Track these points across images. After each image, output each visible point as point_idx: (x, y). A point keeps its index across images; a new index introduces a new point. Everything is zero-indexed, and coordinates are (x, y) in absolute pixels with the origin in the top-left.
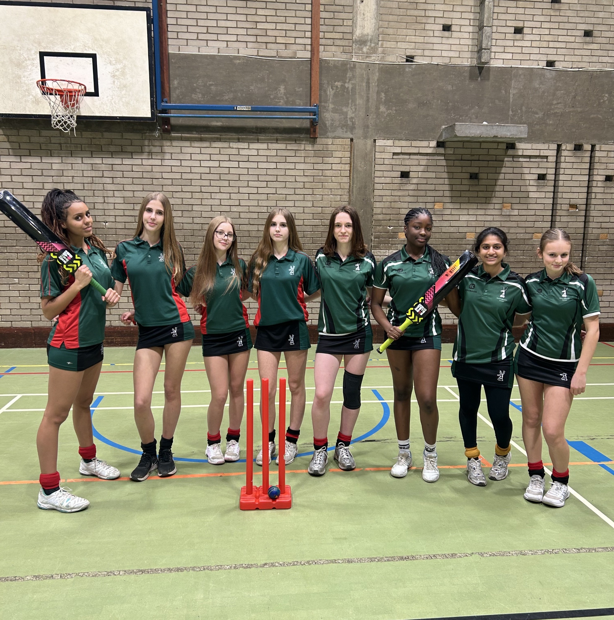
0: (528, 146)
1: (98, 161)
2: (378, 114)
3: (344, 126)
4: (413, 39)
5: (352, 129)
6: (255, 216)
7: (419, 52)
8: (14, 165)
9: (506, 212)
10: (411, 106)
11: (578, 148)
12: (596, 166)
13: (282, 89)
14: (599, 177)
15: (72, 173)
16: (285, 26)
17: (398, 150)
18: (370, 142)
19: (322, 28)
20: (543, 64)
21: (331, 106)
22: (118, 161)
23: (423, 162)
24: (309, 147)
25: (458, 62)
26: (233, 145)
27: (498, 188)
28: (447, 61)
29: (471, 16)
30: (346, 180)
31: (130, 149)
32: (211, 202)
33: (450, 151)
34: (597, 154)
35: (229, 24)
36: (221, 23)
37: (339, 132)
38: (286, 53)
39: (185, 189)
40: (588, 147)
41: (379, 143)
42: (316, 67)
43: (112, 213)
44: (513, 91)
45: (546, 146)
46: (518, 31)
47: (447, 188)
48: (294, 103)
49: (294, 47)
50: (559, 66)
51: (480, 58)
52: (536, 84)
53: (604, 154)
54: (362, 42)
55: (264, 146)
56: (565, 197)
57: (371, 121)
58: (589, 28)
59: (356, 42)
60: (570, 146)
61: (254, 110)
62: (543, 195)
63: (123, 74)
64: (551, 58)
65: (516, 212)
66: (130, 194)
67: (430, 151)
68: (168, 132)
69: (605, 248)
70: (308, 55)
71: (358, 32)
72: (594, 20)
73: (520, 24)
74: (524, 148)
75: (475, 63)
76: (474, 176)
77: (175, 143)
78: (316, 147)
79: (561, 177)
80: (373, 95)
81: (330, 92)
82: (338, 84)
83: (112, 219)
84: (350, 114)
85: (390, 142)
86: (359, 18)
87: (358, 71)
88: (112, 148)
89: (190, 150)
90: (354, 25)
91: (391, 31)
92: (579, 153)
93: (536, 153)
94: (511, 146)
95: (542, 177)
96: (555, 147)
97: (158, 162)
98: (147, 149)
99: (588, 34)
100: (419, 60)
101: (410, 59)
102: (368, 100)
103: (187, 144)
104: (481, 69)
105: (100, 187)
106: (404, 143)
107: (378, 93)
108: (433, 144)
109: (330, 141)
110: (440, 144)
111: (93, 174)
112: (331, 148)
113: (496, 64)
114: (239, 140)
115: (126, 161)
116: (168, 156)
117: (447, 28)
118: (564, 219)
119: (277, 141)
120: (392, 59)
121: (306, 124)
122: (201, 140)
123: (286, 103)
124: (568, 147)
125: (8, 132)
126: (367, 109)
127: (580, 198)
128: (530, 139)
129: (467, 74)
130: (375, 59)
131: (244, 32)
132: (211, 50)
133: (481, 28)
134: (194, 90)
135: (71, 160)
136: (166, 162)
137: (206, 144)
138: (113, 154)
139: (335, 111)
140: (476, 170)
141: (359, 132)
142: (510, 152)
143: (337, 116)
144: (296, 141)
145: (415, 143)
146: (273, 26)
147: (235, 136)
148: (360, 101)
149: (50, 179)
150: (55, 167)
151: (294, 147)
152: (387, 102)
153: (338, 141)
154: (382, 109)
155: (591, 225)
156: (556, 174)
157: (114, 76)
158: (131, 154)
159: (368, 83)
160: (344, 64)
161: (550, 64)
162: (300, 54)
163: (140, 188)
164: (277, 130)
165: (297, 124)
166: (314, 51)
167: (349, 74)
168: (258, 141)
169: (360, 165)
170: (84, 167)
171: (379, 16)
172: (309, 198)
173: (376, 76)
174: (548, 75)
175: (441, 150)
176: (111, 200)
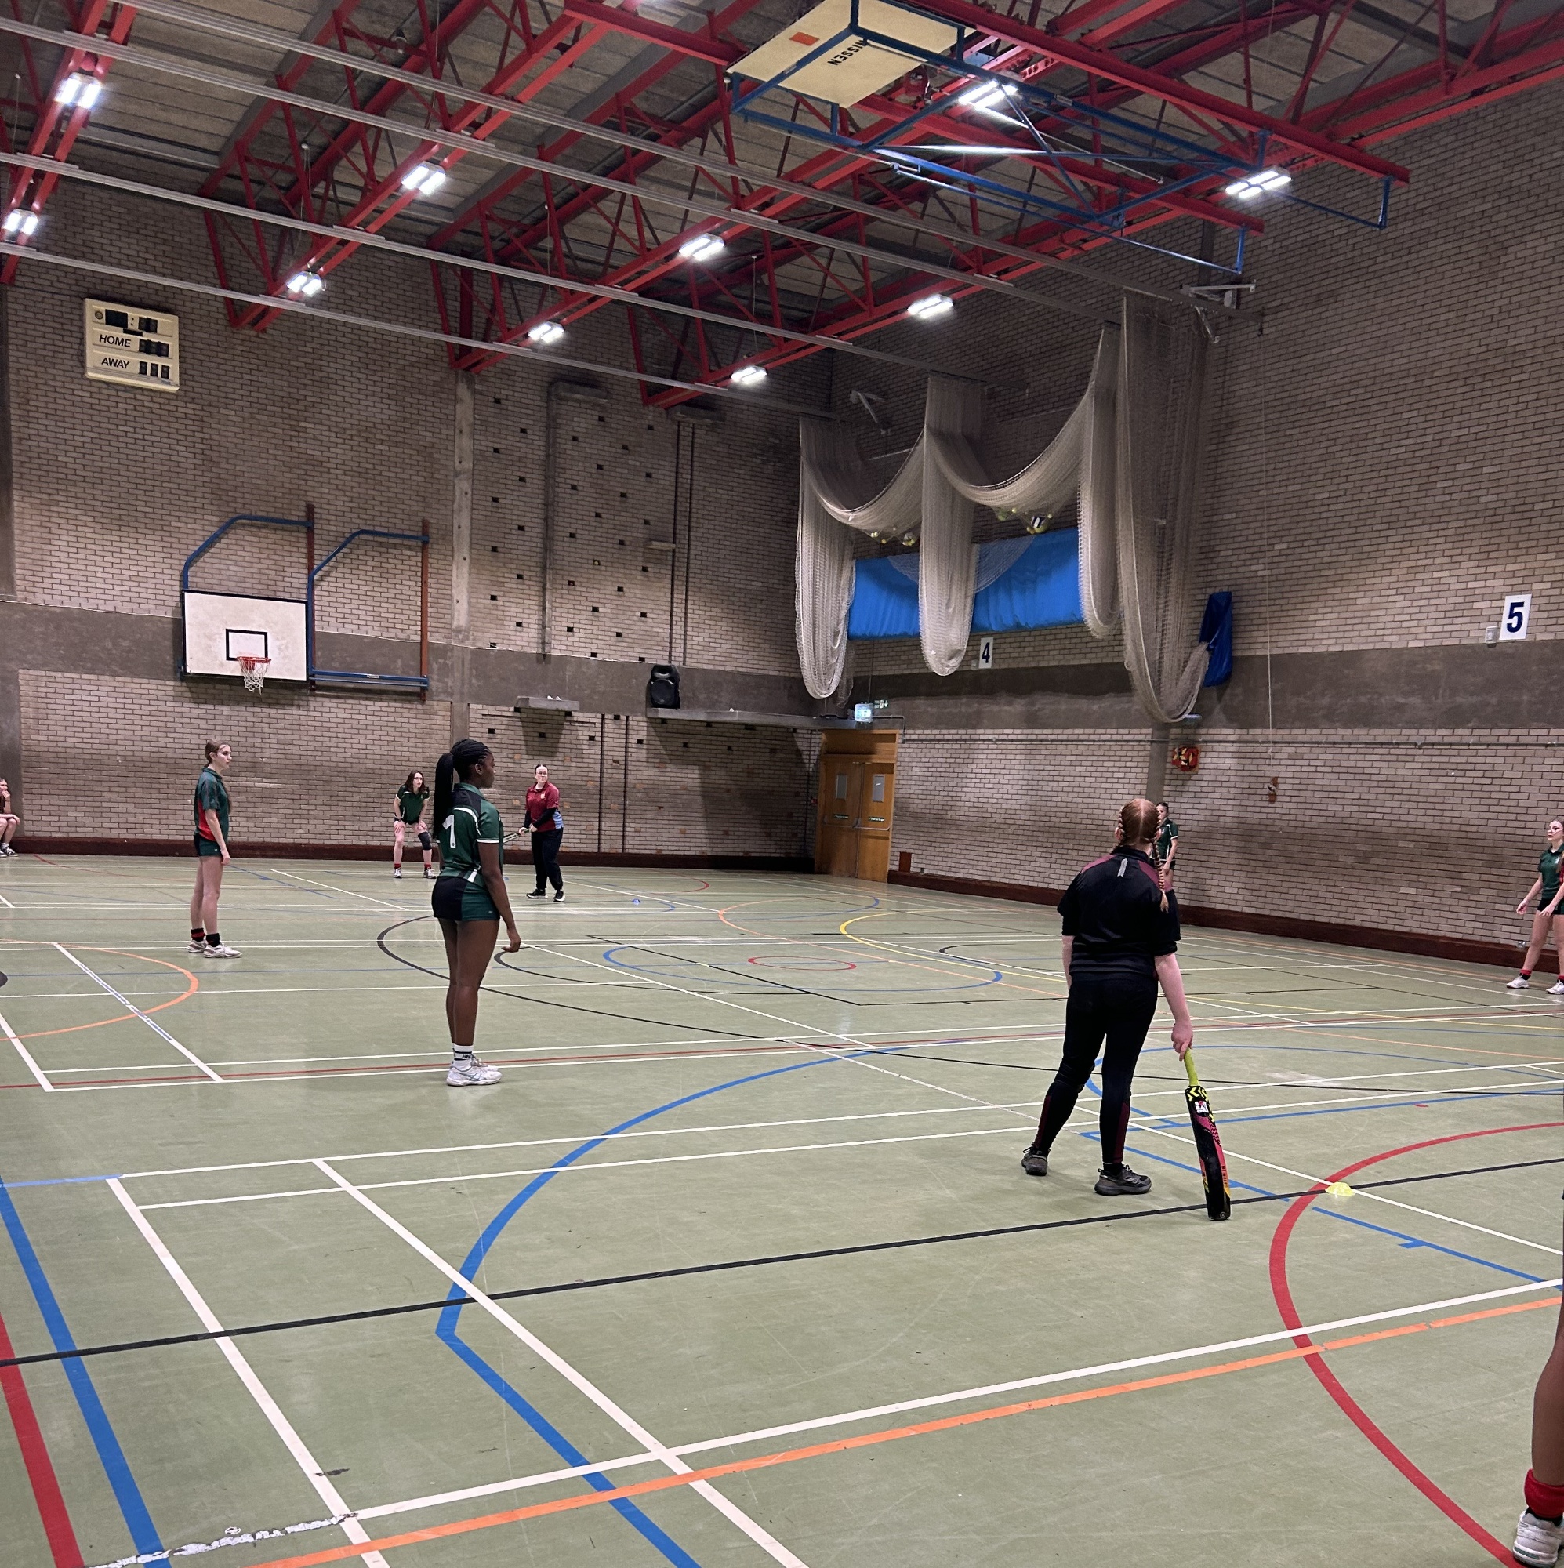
0: (581, 714)
1: (259, 710)
2: (471, 685)
3: (446, 692)
4: (495, 631)
5: (452, 695)
6: (378, 757)
7: (500, 641)
8: (193, 711)
9: (567, 763)
10: (495, 680)
11: (617, 718)
12: (631, 732)
13: (399, 662)
14: (633, 741)
15: (238, 718)
16: (402, 617)
17: (486, 713)
18: (465, 705)
19: (429, 619)
20: (588, 655)
21: (436, 677)
22: (274, 711)
23: (505, 723)
24: (420, 706)
25: (528, 650)
26: (362, 702)
27: (560, 745)
28: (519, 648)
29: (536, 617)
30: (448, 733)
31: (283, 702)
32: (344, 745)
33: (524, 715)
34: (631, 723)
35: (360, 612)
36: (354, 611)
37: (442, 696)
38: (401, 636)
39: (325, 734)
40: (624, 718)
41: (471, 706)
42: (424, 647)
43: (268, 751)
44: (568, 673)
45: (593, 715)
46: (570, 630)
47: (523, 743)
48: (408, 674)
49: (409, 632)
50: (600, 657)
51: (543, 648)
52: (584, 669)
53: (635, 723)
54: (458, 631)
55: (386, 704)
56: (609, 755)
57: (466, 690)
58: (620, 631)
59: (453, 631)
60: (611, 716)
61: (381, 678)
62: (593, 752)
63: (287, 647)
64: (594, 651)
65: (574, 764)
66: (282, 737)
67: (510, 714)
68: (313, 690)
69: (639, 795)
70: (419, 638)
71: (455, 624)
72: (623, 626)
73: (571, 626)
74: (578, 716)
75: (540, 651)
76: (542, 735)
77: (318, 699)
78: (425, 707)
79: (606, 739)
80: (467, 671)
81: (435, 666)
82: (441, 661)
83: (267, 755)
84: (450, 684)
85: (480, 706)
86: (456, 614)
87: (456, 653)
88: (270, 701)
89: (330, 705)
90: (452, 618)
91: (479, 624)
92: (617, 722)
93: (587, 720)
94: (569, 714)
95: (592, 738)
96: (600, 716)
97: (305, 713)
98: (296, 702)
99: (619, 635)
100: (499, 647)
101: (493, 645)
102: (463, 674)
103: (327, 700)
104: (544, 655)
105: (259, 730)
106: (490, 707)
107: (471, 669)
108: (512, 709)
109: (435, 703)
110: (517, 710)
111: (254, 720)
112: (436, 708)
113: (554, 653)
114: (367, 699)
115: (280, 711)
116: (312, 708)
117: (519, 624)
118: (610, 771)
119: (395, 701)
120: (479, 645)
121: (418, 690)
122: (338, 697)
123: (403, 672)
124: (609, 717)
125: (191, 685)
126: (463, 681)
127: (619, 755)
128: (582, 710)
129: (535, 659)
130: (468, 644)
131: (371, 618)
132: (346, 631)
133: (544, 627)
134: (333, 660)
135: (237, 708)
136: (311, 713)
137: (342, 701)
138: (270, 705)
139: (438, 681)
140: (543, 731)
141: (457, 697)
142: (568, 718)
143: (440, 685)
144: (410, 701)
145: (498, 708)
146: (392, 615)
147: (364, 695)
148: (457, 674)
149: (220, 722)
150: (225, 713)
151: (408, 706)
152: (477, 677)
153: (441, 703)
154: (474, 681)
155: (629, 776)
156: (602, 737)
157: (280, 649)
158: (284, 706)
159: (463, 662)
160: (445, 646)
161: (594, 655)
162: (412, 637)
163: (290, 732)
164: (396, 693)
165: (410, 690)
166: (423, 635)
167: (449, 654)
168: (381, 700)
169: (458, 722)
170: (246, 714)
171: (470, 613)
172: (420, 745)
173: (468, 657)
174: (593, 663)
175: (518, 714)
176: (268, 741)
